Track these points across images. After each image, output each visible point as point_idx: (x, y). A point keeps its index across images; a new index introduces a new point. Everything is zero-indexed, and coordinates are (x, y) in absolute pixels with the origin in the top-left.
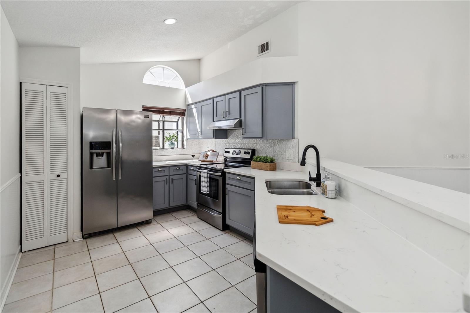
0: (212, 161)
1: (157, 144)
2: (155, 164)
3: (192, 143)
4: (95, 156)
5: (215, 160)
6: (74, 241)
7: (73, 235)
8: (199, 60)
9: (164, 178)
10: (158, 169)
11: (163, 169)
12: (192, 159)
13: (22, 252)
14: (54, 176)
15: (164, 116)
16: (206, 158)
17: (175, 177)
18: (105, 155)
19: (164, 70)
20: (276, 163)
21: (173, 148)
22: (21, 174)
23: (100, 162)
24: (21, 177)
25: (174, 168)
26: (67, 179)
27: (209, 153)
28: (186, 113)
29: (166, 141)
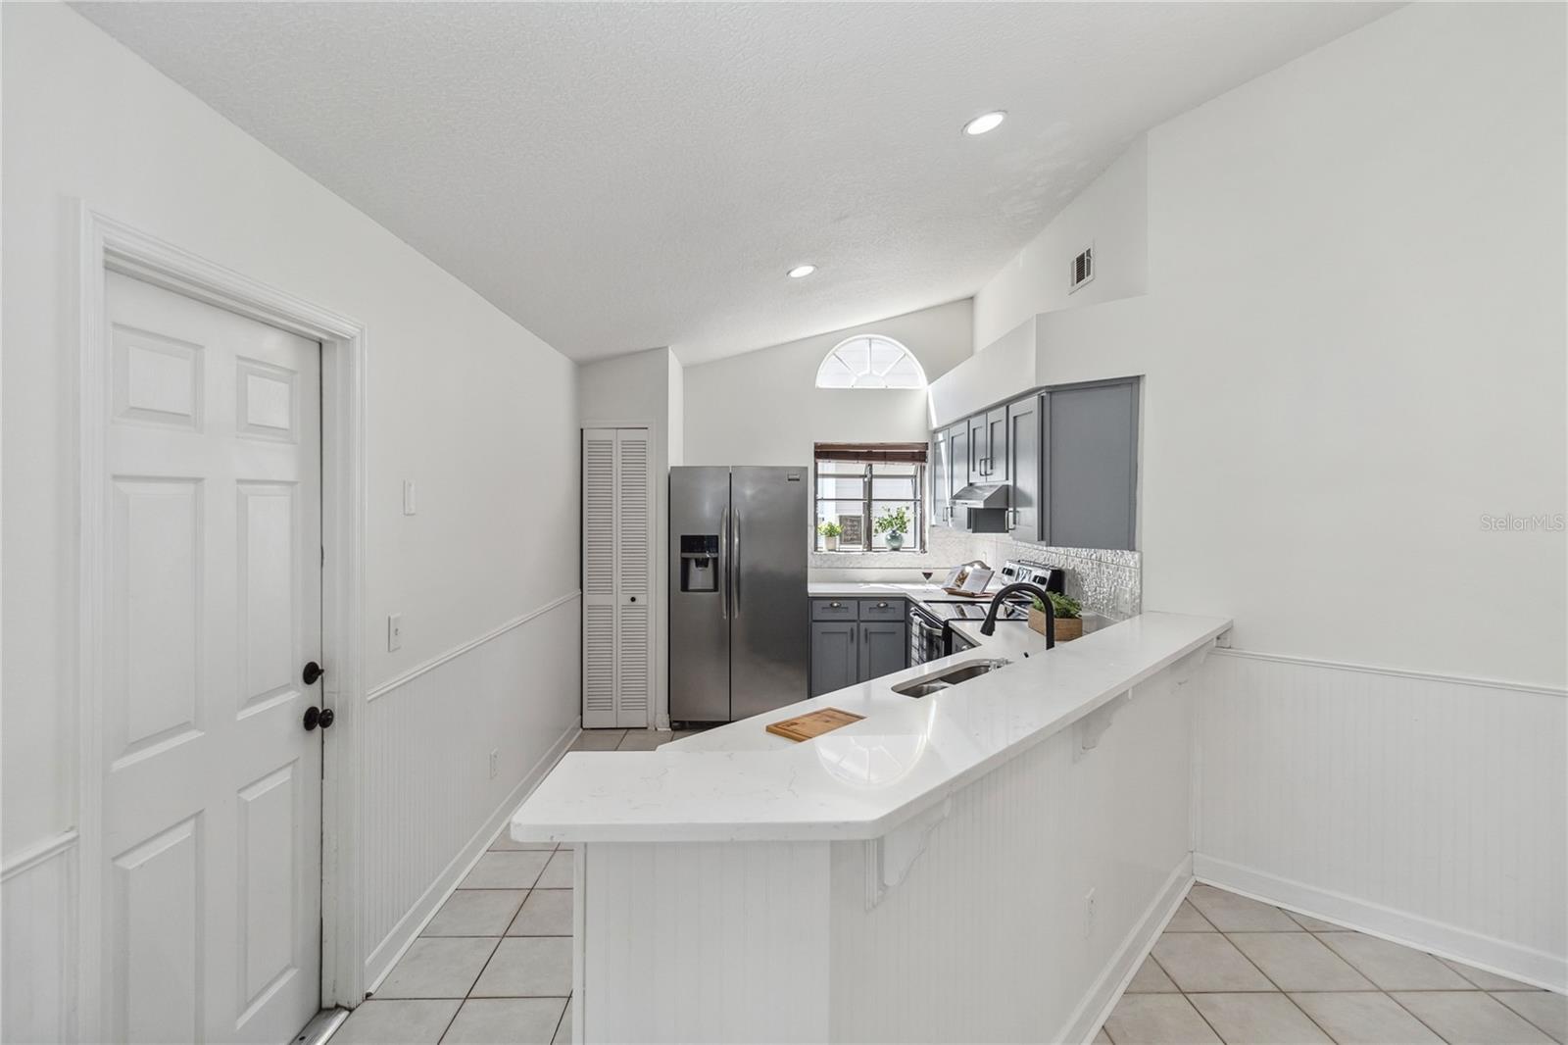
0: (972, 595)
1: (855, 537)
2: (814, 588)
3: (948, 536)
4: (693, 564)
5: (978, 591)
6: (656, 729)
7: (655, 718)
8: (972, 298)
9: (846, 627)
10: (830, 602)
11: (844, 603)
12: (923, 583)
13: (584, 729)
14: (626, 600)
15: (871, 465)
16: (959, 583)
17: (873, 627)
18: (710, 564)
19: (870, 345)
20: (1081, 621)
21: (895, 549)
22: (582, 591)
23: (700, 577)
24: (582, 595)
25: (874, 604)
26: (645, 607)
27: (968, 569)
28: (929, 453)
29: (876, 530)
